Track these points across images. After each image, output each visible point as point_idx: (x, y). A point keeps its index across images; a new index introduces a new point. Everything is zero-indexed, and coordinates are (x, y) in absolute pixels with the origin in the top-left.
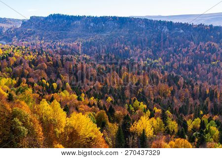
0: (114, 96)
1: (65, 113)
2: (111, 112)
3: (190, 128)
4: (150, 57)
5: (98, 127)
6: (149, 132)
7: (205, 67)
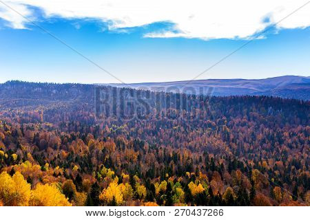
0: (80, 164)
1: (29, 185)
2: (78, 181)
3: (158, 190)
4: (115, 123)
5: (66, 197)
6: (119, 198)
7: (167, 132)
